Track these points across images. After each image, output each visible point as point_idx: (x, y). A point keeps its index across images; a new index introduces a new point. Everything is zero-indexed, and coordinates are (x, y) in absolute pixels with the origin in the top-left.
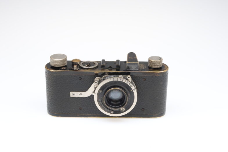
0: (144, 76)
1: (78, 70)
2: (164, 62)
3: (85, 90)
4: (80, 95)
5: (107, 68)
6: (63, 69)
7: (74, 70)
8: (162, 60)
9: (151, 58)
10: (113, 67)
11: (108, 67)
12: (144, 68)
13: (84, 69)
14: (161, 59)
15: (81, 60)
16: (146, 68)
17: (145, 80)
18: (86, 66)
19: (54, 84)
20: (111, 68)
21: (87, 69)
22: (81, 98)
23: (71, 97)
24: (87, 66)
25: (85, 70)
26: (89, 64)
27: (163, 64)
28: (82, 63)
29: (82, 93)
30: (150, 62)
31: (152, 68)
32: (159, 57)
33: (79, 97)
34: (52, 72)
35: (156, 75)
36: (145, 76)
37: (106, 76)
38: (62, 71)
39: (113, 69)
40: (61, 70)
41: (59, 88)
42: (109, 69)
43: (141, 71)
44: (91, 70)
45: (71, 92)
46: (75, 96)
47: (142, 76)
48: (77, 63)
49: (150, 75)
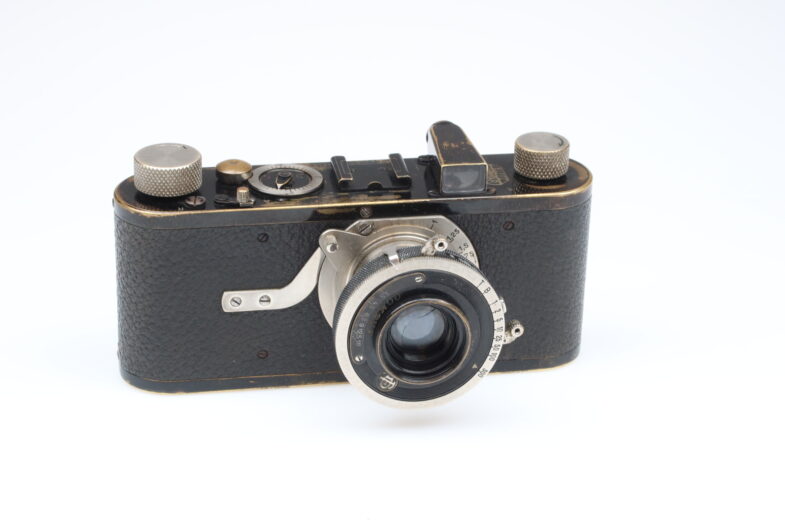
0: (509, 214)
1: (255, 205)
2: (575, 154)
3: (283, 280)
4: (261, 301)
5: (362, 191)
6: (192, 203)
7: (237, 206)
8: (568, 146)
9: (526, 138)
10: (384, 187)
11: (366, 187)
12: (501, 184)
13: (274, 198)
14: (562, 143)
15: (253, 163)
16: (507, 179)
17: (513, 227)
18: (279, 185)
19: (161, 266)
20: (376, 190)
21: (288, 198)
22: (265, 312)
23: (225, 311)
24: (282, 188)
25: (282, 204)
26: (289, 177)
27: (571, 160)
28: (257, 173)
29: (271, 293)
30: (520, 154)
31: (531, 179)
32: (556, 136)
33: (256, 312)
34: (154, 218)
35: (553, 205)
36: (512, 211)
37: (363, 221)
38: (192, 212)
39: (387, 194)
40: (185, 209)
41: (179, 278)
42: (370, 195)
43: (495, 194)
44: (303, 203)
45: (226, 294)
46: (241, 306)
47: (500, 214)
48: (240, 175)
49: (529, 209)
